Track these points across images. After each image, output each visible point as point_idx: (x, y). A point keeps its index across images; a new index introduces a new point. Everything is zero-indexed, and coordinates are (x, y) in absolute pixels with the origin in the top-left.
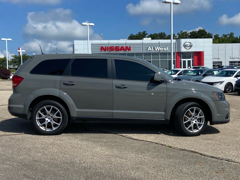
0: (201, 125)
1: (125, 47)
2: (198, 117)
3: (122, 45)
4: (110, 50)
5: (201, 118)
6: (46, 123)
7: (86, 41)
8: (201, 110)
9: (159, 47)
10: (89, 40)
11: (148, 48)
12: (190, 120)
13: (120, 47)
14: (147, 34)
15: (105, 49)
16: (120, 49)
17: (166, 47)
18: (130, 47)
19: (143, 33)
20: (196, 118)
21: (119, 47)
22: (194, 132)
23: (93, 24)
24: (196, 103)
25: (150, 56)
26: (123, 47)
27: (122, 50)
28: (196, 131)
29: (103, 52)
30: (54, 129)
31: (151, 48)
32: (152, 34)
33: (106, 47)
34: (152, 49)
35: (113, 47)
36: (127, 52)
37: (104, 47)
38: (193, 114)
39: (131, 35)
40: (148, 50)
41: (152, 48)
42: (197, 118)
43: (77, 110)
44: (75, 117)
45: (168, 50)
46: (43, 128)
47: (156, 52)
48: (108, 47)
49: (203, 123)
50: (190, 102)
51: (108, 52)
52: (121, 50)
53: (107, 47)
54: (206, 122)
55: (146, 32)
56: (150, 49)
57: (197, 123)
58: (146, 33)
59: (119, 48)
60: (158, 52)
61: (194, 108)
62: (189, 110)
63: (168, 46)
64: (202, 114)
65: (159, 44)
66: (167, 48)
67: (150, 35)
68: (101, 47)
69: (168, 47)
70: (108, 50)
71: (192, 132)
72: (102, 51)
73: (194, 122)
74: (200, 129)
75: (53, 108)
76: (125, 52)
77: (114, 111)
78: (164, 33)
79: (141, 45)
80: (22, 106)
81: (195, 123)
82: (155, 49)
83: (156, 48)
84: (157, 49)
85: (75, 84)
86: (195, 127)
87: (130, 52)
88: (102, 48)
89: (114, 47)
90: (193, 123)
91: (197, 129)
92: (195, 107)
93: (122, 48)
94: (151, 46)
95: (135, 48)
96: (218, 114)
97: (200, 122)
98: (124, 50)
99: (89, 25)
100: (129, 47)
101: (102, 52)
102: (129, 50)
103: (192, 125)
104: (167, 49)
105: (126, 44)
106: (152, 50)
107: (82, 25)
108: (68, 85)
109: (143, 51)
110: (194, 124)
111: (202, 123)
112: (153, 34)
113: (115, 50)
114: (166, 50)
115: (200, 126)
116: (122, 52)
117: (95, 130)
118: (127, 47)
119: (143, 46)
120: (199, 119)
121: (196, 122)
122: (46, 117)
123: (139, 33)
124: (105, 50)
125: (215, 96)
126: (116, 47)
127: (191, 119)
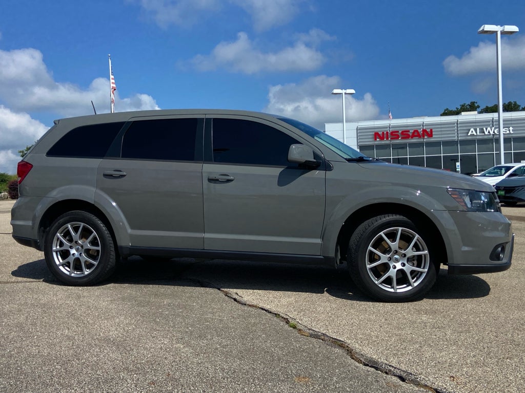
0: (420, 273)
1: (420, 131)
2: (410, 252)
3: (415, 128)
4: (392, 138)
5: (420, 257)
6: (71, 259)
7: (340, 125)
8: (417, 236)
9: (493, 128)
10: (346, 122)
11: (469, 130)
12: (387, 261)
13: (412, 131)
14: (478, 107)
15: (381, 136)
16: (411, 134)
17: (509, 127)
18: (431, 130)
19: (469, 106)
20: (405, 255)
21: (409, 131)
22: (399, 291)
23: (352, 91)
24: (402, 217)
25: (474, 146)
26: (417, 131)
27: (416, 136)
28: (403, 289)
29: (378, 142)
30: (86, 273)
31: (476, 130)
32: (489, 106)
33: (383, 133)
34: (476, 133)
35: (398, 132)
36: (426, 139)
37: (380, 133)
38: (394, 245)
39: (445, 110)
40: (469, 134)
41: (478, 129)
42: (407, 256)
43: (129, 231)
44: (127, 248)
45: (511, 132)
46: (65, 270)
47: (486, 137)
48: (387, 133)
49: (426, 270)
50: (387, 215)
51: (388, 142)
52: (413, 136)
53: (385, 133)
54: (433, 267)
55: (476, 103)
56: (472, 132)
57: (408, 268)
58: (476, 105)
59: (408, 133)
60: (491, 136)
61: (397, 231)
62: (381, 236)
63: (511, 124)
64: (421, 244)
65: (493, 122)
66: (511, 129)
67: (486, 108)
68: (374, 133)
69: (513, 127)
70: (387, 138)
71: (392, 290)
72: (376, 139)
73: (399, 266)
74: (416, 284)
75: (84, 227)
76: (421, 140)
77: (207, 235)
78: (515, 102)
79: (453, 126)
80: (30, 223)
81: (401, 267)
82: (484, 132)
83: (486, 130)
84: (489, 132)
85: (124, 176)
86: (402, 278)
87: (432, 140)
88: (376, 135)
89: (400, 132)
90: (395, 267)
91: (410, 285)
92: (400, 229)
93: (416, 134)
94: (476, 126)
95: (441, 131)
96: (465, 245)
97: (419, 266)
98: (419, 136)
99: (345, 94)
100: (428, 130)
101: (376, 143)
102: (430, 135)
103: (392, 273)
104: (509, 130)
105: (423, 125)
106: (478, 134)
107: (333, 94)
108: (111, 177)
109: (458, 137)
110: (398, 270)
111: (424, 268)
112: (493, 107)
113: (402, 138)
114: (508, 132)
115: (418, 276)
116: (415, 140)
117: (191, 279)
118: (424, 131)
119: (457, 127)
120: (416, 258)
121: (404, 265)
122: (71, 247)
123: (463, 106)
124: (382, 138)
125: (454, 198)
126: (403, 132)
127: (390, 259)
